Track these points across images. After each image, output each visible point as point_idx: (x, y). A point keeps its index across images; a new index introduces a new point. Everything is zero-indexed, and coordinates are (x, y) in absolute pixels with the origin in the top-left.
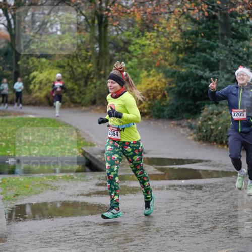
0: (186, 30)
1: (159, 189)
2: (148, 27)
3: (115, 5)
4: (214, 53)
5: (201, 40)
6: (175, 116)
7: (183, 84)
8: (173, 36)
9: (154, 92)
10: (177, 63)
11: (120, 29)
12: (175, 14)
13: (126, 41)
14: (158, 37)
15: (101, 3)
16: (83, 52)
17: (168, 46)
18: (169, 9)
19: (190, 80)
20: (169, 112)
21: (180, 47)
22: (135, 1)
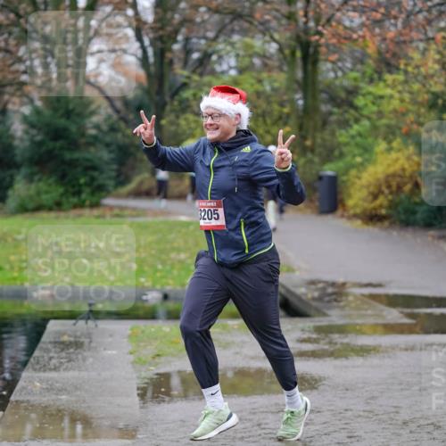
1: (406, 350)
2: (388, 65)
3: (331, 26)
6: (434, 222)
8: (432, 82)
9: (398, 179)
11: (340, 68)
12: (436, 43)
13: (350, 89)
14: (406, 82)
15: (306, 23)
16: (276, 107)
17: (424, 98)
18: (426, 34)
20: (425, 215)
21: (445, 101)
22: (368, 19)
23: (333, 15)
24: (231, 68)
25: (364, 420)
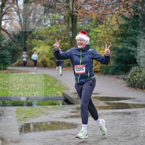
0: (121, 24)
1: (106, 115)
2: (100, 22)
3: (81, 10)
4: (138, 37)
5: (130, 29)
6: (115, 73)
7: (120, 54)
8: (114, 27)
10: (116, 42)
11: (84, 23)
12: (115, 15)
13: (87, 30)
14: (105, 27)
15: (73, 9)
16: (63, 36)
17: (111, 33)
18: (112, 12)
19: (124, 52)
20: (112, 71)
21: (118, 33)
22: (93, 7)
23: (82, 6)
24: (48, 24)
25: (92, 138)
